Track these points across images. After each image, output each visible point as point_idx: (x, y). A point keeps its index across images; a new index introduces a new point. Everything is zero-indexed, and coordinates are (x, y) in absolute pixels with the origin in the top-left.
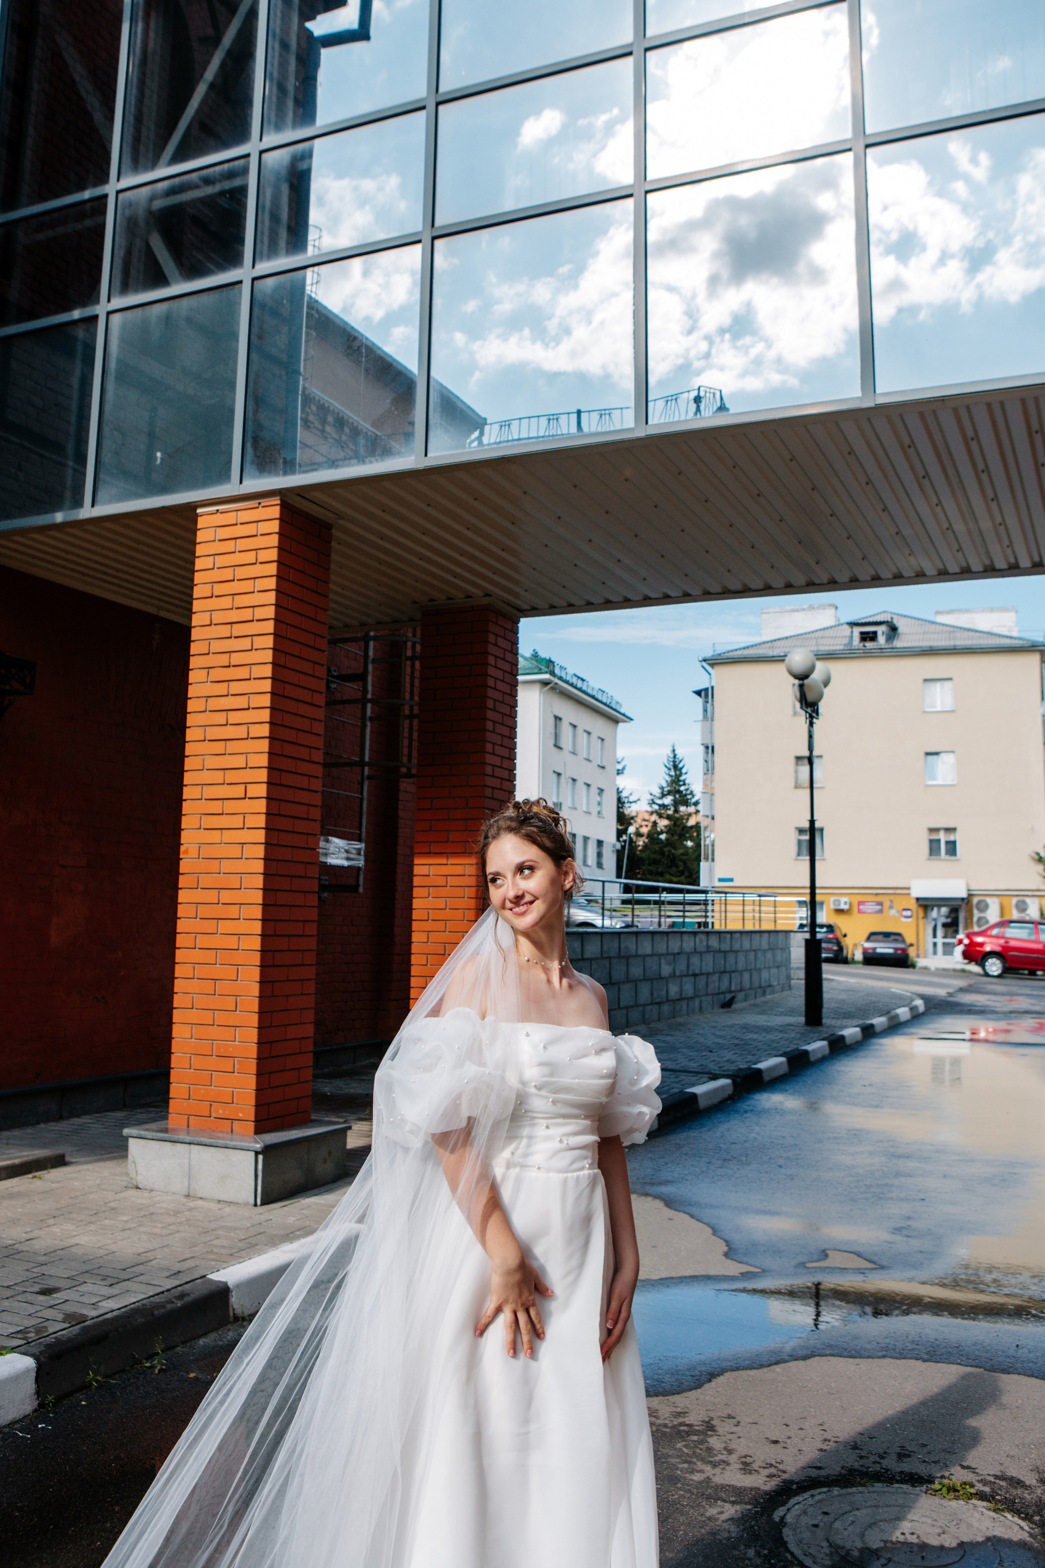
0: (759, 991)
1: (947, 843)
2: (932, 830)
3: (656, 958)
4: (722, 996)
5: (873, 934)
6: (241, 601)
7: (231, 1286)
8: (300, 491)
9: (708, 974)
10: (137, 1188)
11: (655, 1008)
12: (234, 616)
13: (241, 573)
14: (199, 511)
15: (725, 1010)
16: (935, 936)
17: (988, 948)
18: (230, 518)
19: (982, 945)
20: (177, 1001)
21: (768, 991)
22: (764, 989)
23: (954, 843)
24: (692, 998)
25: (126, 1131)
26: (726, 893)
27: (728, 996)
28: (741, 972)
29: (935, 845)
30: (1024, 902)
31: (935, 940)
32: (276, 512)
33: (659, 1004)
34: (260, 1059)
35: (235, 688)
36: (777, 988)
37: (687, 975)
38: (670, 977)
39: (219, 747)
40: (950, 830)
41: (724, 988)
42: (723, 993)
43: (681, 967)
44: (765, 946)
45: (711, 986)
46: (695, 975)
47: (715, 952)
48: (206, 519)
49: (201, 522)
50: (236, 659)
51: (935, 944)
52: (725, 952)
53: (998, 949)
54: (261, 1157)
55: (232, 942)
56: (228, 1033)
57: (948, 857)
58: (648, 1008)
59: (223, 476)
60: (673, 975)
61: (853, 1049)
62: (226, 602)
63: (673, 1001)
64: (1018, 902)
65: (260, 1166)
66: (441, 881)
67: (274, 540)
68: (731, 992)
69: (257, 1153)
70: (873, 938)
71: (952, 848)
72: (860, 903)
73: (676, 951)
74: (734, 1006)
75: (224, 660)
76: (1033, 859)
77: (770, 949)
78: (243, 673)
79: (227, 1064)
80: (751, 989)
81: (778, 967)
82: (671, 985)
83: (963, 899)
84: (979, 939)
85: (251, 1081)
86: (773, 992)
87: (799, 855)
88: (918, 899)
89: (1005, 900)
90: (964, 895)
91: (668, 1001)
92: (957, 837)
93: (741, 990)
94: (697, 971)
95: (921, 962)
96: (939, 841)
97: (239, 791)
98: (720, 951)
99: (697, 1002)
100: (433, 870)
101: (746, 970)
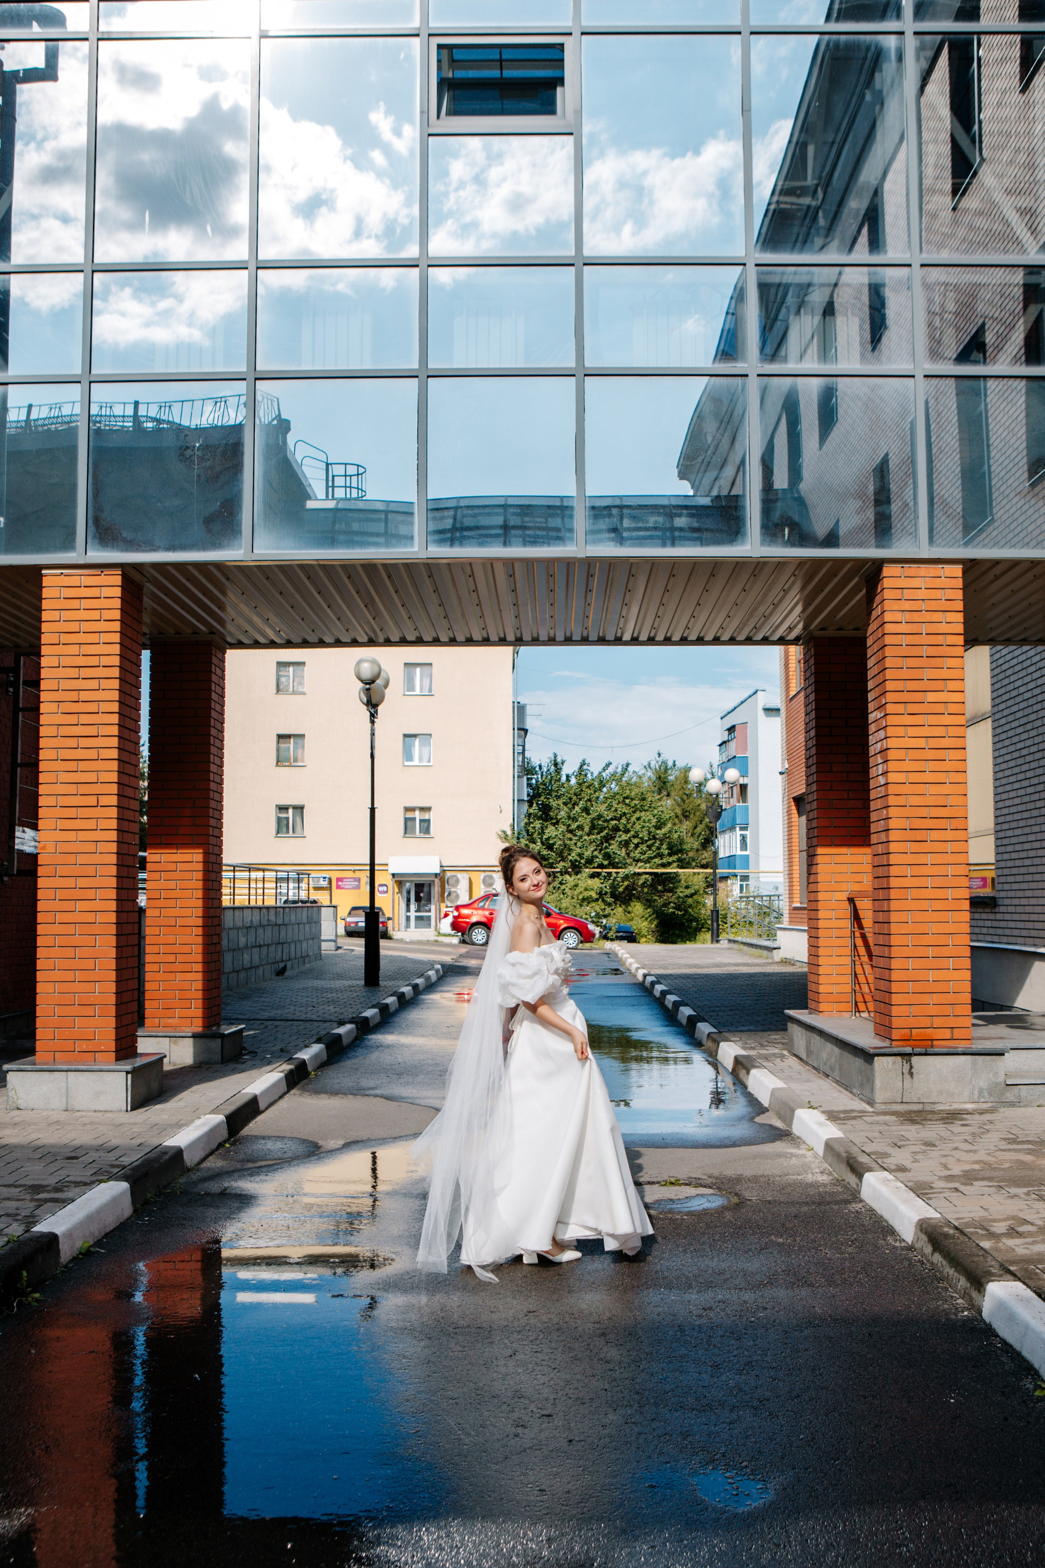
0: (301, 960)
1: (421, 821)
2: (407, 809)
3: (236, 931)
4: (277, 965)
5: (354, 909)
6: (86, 650)
7: (183, 1147)
8: (137, 567)
9: (268, 945)
10: (18, 1109)
11: (234, 975)
12: (81, 661)
13: (85, 627)
14: (43, 572)
15: (280, 977)
16: (408, 910)
17: (474, 919)
18: (75, 581)
19: (468, 917)
20: (40, 964)
21: (307, 960)
22: (304, 958)
23: (428, 821)
24: (258, 966)
25: (6, 1067)
26: (264, 870)
27: (282, 965)
28: (289, 944)
29: (409, 823)
30: (491, 877)
31: (408, 914)
32: (118, 580)
33: (237, 972)
34: (118, 1005)
35: (84, 719)
36: (312, 958)
37: (256, 947)
38: (244, 948)
39: (72, 766)
40: (425, 809)
41: (278, 957)
42: (278, 962)
43: (252, 939)
44: (305, 919)
45: (271, 955)
46: (260, 946)
47: (273, 925)
48: (50, 579)
49: (46, 582)
50: (84, 696)
51: (408, 918)
52: (279, 925)
53: (484, 920)
54: (130, 1076)
55: (90, 917)
56: (89, 987)
57: (422, 835)
58: (231, 975)
59: (68, 543)
60: (246, 947)
61: (413, 1003)
62: (74, 650)
63: (246, 969)
64: (485, 877)
65: (129, 1083)
66: (172, 867)
67: (118, 603)
68: (282, 961)
69: (128, 1073)
70: (354, 912)
71: (426, 827)
72: (338, 880)
73: (249, 925)
74: (287, 973)
75: (74, 696)
76: (501, 838)
77: (308, 923)
78: (92, 707)
79: (89, 1011)
80: (295, 958)
81: (313, 939)
82: (245, 955)
83: (436, 875)
84: (465, 911)
85: (112, 1022)
86: (310, 962)
87: (278, 832)
88: (393, 875)
89: (474, 876)
90: (437, 870)
91: (243, 969)
92: (432, 816)
93: (289, 960)
94: (262, 943)
95: (396, 935)
96: (414, 819)
97: (92, 801)
98: (276, 925)
99: (261, 969)
100: (164, 858)
101: (293, 941)
